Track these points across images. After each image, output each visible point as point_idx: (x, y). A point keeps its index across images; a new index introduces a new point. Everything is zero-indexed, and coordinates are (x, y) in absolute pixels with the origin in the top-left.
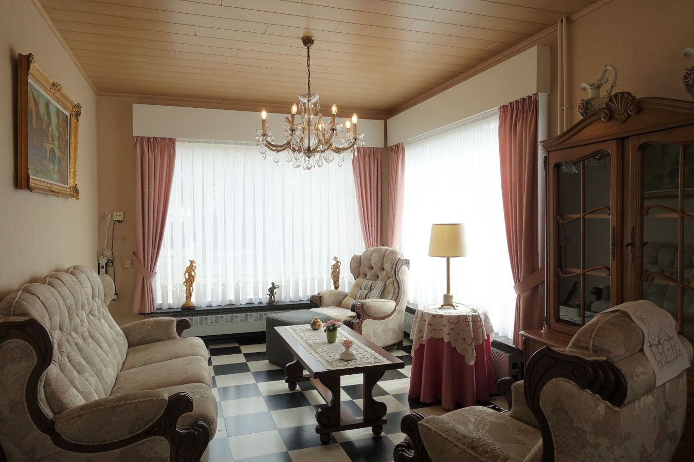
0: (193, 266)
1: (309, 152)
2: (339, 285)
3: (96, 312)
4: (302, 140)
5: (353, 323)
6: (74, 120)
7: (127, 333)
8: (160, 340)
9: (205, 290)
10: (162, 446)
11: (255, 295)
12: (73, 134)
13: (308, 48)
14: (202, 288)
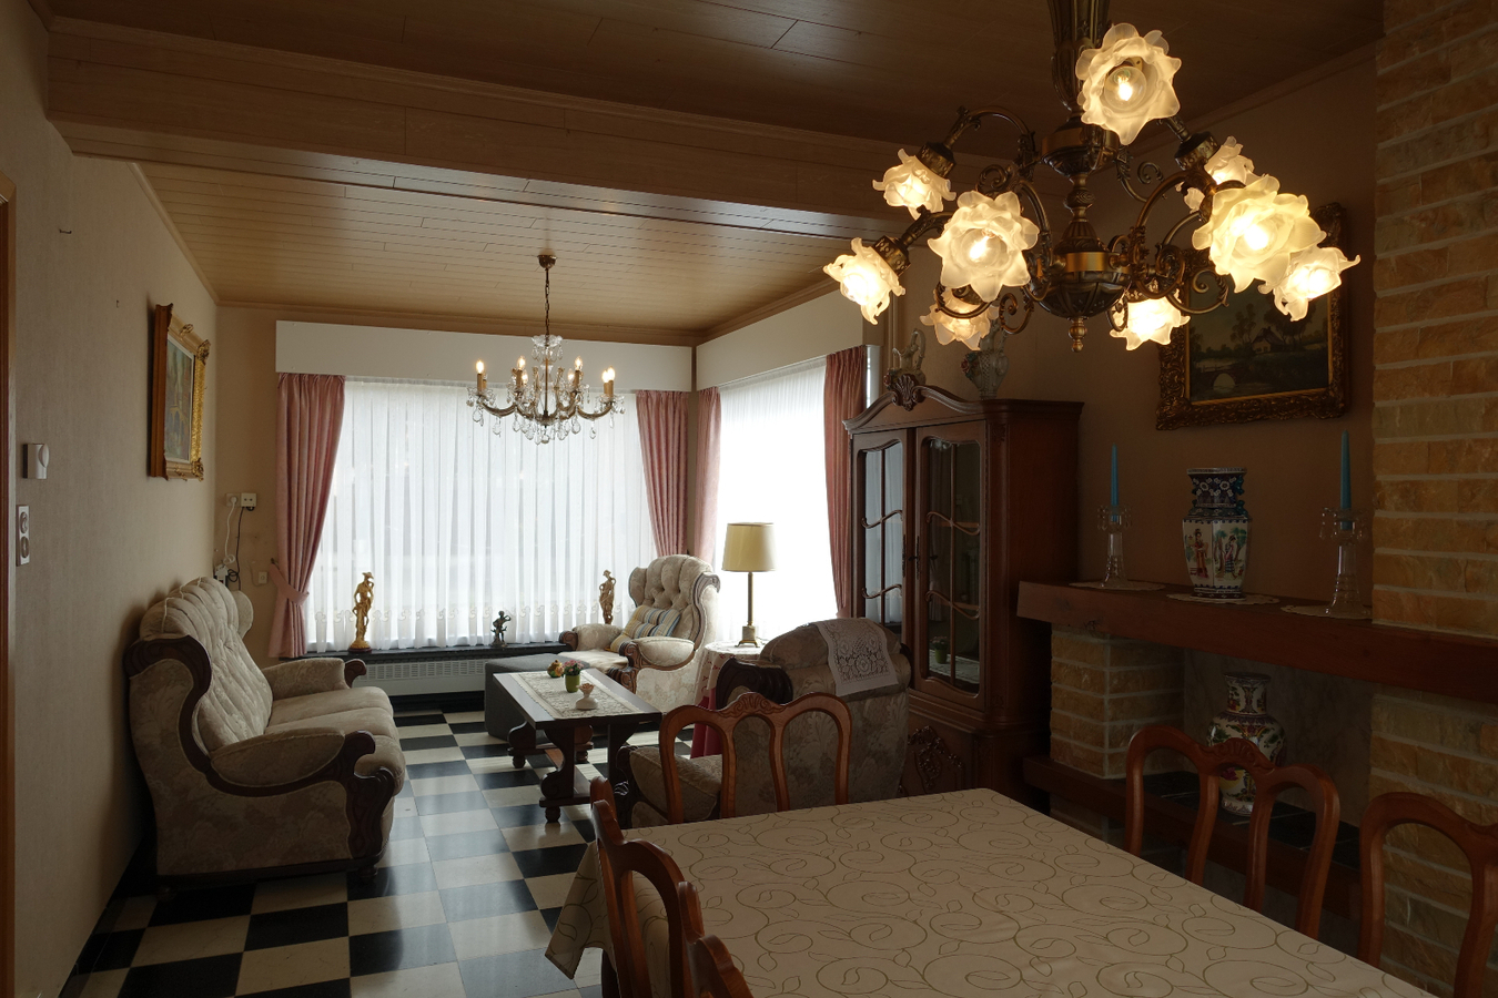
0: (368, 582)
1: (546, 419)
2: (612, 618)
3: (232, 644)
4: (533, 404)
5: (621, 673)
6: (199, 362)
7: (272, 679)
8: (321, 691)
9: (388, 622)
10: (336, 793)
11: (471, 632)
12: (197, 385)
13: (547, 270)
14: (383, 618)
